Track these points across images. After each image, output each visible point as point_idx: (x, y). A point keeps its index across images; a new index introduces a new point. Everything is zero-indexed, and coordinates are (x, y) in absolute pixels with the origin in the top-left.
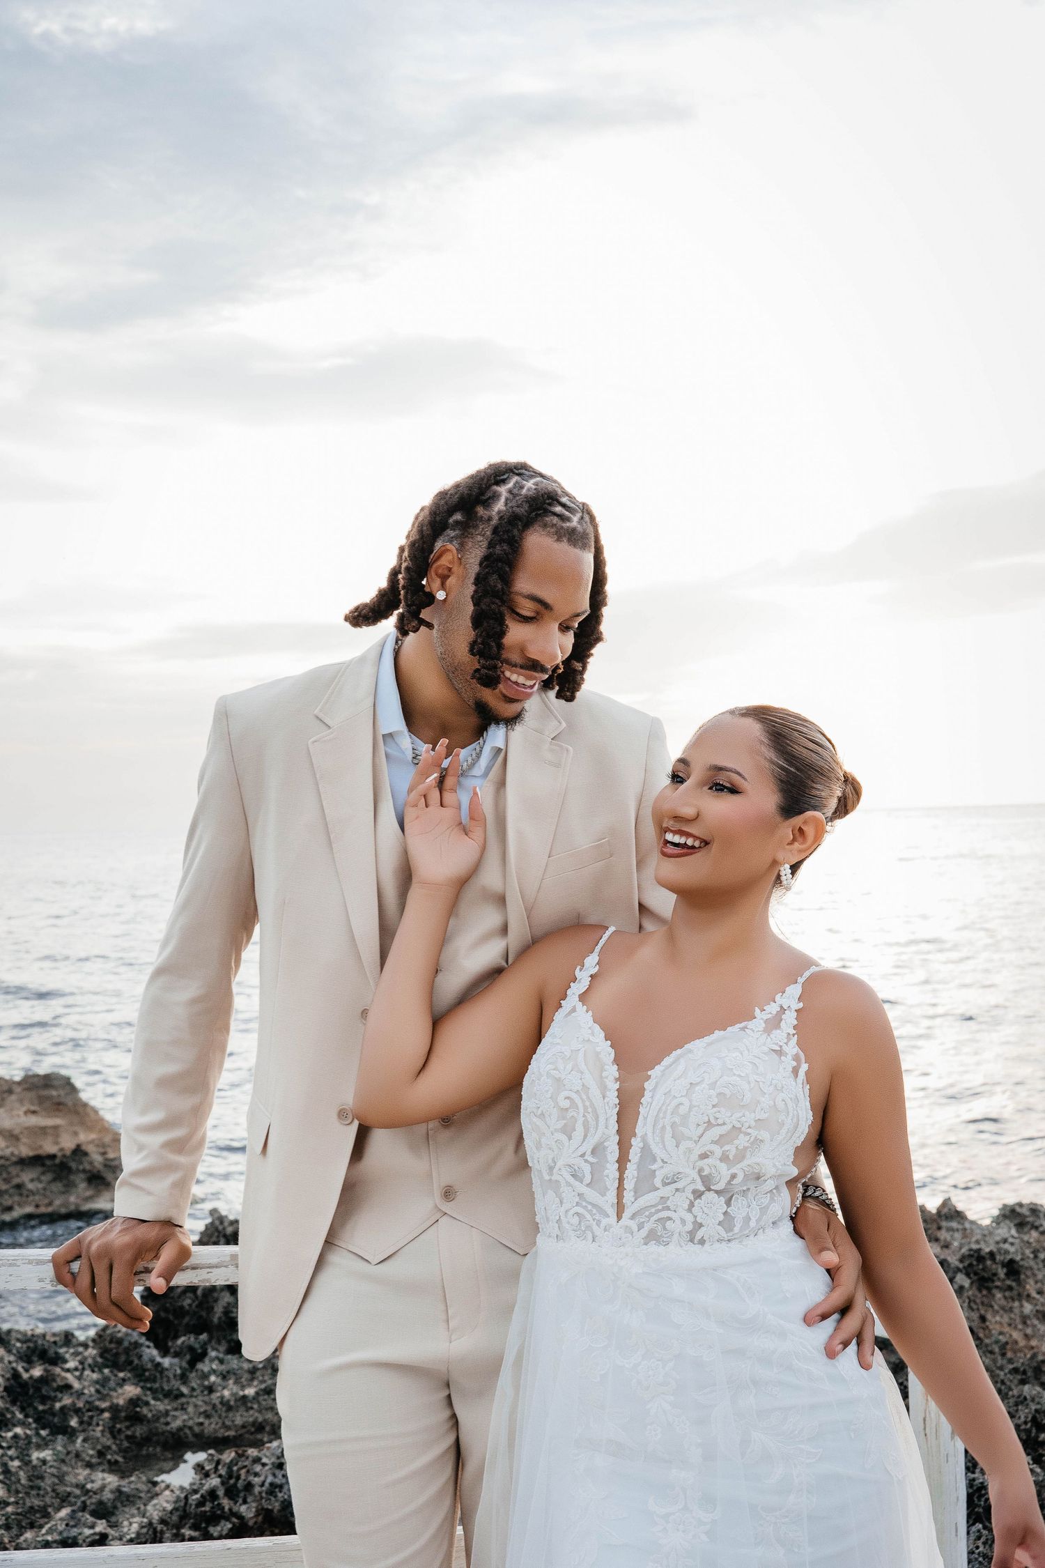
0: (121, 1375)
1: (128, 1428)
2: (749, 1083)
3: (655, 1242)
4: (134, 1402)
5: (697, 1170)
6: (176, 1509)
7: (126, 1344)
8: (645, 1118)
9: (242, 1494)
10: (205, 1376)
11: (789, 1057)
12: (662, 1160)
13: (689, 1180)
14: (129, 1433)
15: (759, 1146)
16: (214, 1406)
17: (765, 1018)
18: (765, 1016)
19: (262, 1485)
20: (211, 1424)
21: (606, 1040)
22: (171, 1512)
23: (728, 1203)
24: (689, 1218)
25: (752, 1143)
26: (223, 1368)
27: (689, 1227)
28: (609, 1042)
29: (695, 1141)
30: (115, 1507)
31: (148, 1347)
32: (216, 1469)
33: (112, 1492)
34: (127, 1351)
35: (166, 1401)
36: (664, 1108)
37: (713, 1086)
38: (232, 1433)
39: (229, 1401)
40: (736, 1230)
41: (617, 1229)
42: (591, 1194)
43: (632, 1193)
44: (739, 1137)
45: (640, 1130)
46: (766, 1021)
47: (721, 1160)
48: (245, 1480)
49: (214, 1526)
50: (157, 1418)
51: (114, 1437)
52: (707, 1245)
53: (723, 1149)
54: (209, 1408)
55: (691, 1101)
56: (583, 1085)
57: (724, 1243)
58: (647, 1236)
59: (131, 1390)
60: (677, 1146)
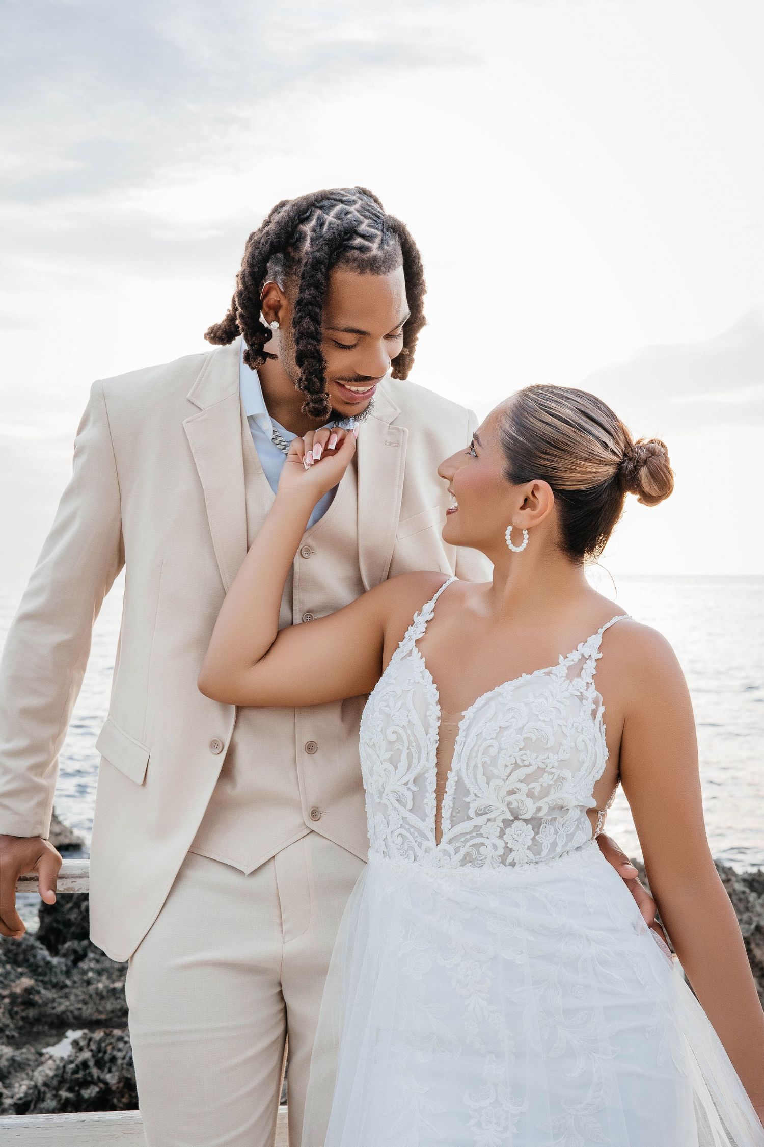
0: (20, 970)
1: (23, 1011)
2: (553, 727)
3: (470, 864)
4: (28, 991)
5: (506, 804)
6: (56, 1075)
7: (24, 946)
8: (460, 755)
9: (108, 1065)
10: (85, 973)
11: (590, 701)
12: (475, 795)
13: (499, 812)
14: (24, 1014)
15: (562, 783)
16: (90, 996)
17: (568, 665)
18: (569, 663)
19: (124, 1058)
20: (87, 1009)
21: (433, 683)
22: (52, 1078)
23: (536, 830)
24: (500, 844)
25: (556, 781)
26: (99, 966)
27: (501, 851)
28: (435, 686)
29: (503, 780)
30: (9, 1072)
31: (41, 949)
32: (88, 1045)
33: (7, 1060)
34: (25, 952)
35: (54, 991)
36: (476, 748)
37: (520, 730)
38: (103, 1017)
39: (102, 992)
40: (544, 854)
41: (436, 851)
42: (413, 819)
43: (449, 821)
44: (544, 776)
45: (454, 765)
46: (569, 668)
47: (528, 796)
48: (111, 1054)
49: (85, 1089)
50: (45, 1004)
51: (12, 1017)
52: (517, 866)
53: (529, 786)
54: (86, 997)
55: (500, 744)
56: (409, 721)
57: (532, 865)
58: (463, 860)
59: (27, 982)
60: (488, 783)
